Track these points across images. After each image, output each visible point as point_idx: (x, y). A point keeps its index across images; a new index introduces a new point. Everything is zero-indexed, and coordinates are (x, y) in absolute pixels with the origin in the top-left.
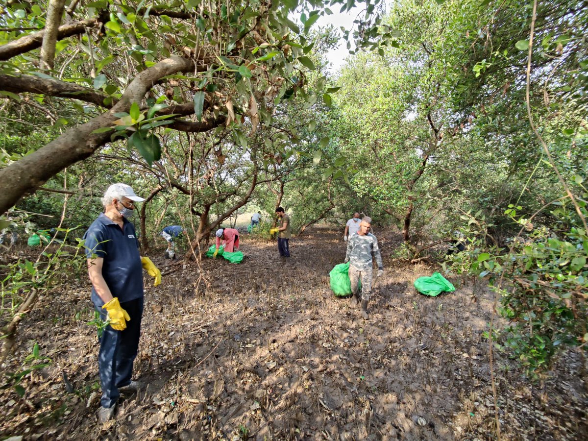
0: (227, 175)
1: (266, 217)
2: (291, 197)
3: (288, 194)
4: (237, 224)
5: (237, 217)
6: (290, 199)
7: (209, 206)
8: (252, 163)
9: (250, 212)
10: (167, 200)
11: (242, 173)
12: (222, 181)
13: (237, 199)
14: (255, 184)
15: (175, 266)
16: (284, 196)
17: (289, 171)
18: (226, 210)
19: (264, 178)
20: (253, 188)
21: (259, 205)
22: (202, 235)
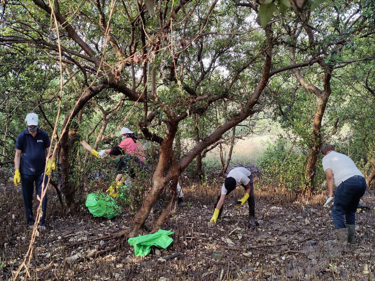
0: (213, 61)
1: (294, 143)
2: (348, 99)
3: (341, 93)
4: (233, 158)
5: (233, 142)
6: (345, 104)
7: (177, 123)
8: (261, 33)
9: (261, 132)
10: (106, 113)
11: (243, 56)
12: (205, 74)
13: (233, 107)
14: (267, 76)
15: (117, 238)
16: (332, 97)
17: (342, 43)
18: (212, 130)
19: (287, 62)
20: (265, 84)
21: (279, 118)
22: (163, 180)
